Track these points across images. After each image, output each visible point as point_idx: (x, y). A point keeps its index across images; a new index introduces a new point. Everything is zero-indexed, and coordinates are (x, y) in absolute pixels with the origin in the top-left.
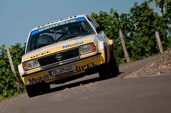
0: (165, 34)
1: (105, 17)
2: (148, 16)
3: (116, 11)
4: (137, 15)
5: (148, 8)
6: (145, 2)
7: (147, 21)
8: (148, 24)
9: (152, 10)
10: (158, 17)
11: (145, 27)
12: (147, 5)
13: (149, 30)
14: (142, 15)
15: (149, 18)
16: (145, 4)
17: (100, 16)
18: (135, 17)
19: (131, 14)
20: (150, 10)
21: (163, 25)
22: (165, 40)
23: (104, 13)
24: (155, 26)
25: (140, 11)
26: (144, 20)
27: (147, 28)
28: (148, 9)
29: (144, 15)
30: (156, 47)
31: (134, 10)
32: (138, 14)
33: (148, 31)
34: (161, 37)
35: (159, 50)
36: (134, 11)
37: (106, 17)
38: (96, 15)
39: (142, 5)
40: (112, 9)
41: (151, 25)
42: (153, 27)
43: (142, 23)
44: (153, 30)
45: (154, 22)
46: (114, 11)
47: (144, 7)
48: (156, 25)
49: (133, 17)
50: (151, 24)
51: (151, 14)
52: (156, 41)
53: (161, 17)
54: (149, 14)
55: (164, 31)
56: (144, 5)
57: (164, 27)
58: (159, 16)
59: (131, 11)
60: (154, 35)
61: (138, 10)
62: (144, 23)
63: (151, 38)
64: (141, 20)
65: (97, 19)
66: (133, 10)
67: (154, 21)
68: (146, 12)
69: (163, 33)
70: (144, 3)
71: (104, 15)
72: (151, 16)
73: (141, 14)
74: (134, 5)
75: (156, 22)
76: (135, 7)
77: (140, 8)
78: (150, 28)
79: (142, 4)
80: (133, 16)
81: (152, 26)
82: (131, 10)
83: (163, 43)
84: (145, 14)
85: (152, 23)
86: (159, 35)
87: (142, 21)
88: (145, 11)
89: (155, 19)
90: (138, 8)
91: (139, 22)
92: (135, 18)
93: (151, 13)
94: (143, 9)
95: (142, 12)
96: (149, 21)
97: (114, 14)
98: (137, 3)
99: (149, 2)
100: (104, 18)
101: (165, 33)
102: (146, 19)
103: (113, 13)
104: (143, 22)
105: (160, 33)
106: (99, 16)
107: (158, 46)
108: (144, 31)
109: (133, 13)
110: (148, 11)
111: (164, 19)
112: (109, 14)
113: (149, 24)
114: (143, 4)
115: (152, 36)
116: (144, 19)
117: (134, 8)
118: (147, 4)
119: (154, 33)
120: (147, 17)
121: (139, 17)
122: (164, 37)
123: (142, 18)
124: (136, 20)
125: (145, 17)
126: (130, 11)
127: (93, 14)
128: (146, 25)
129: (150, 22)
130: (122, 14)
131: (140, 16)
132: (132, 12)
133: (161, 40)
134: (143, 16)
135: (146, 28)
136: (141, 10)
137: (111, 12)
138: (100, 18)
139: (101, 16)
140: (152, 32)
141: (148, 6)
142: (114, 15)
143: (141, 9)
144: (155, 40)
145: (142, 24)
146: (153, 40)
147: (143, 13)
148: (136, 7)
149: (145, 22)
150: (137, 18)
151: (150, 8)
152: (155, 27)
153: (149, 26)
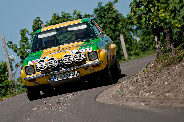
0: (130, 37)
1: (67, 18)
2: (113, 18)
3: (79, 12)
4: (100, 16)
5: (112, 9)
6: (110, 2)
7: (111, 23)
8: (112, 27)
9: (117, 11)
10: (123, 19)
11: (109, 29)
12: (112, 6)
13: (114, 33)
14: (106, 17)
15: (114, 20)
16: (110, 5)
17: (62, 17)
18: (98, 18)
19: (95, 15)
20: (114, 12)
21: (127, 27)
22: (129, 43)
23: (66, 14)
24: (119, 29)
25: (104, 12)
26: (108, 22)
27: (111, 31)
28: (113, 11)
29: (108, 17)
30: (121, 51)
31: (98, 11)
32: (103, 15)
33: (112, 34)
34: (126, 40)
35: (123, 55)
36: (98, 12)
37: (68, 18)
38: (58, 16)
39: (106, 6)
40: (75, 10)
41: (116, 28)
42: (118, 30)
43: (106, 25)
44: (117, 33)
45: (119, 25)
46: (77, 13)
47: (109, 8)
48: (121, 27)
49: (96, 19)
50: (116, 27)
51: (116, 16)
52: (120, 44)
53: (126, 18)
54: (114, 16)
55: (129, 34)
56: (109, 6)
57: (129, 30)
58: (123, 17)
59: (95, 11)
60: (118, 38)
61: (102, 11)
62: (108, 26)
63: (115, 42)
64: (105, 22)
65: (59, 20)
66: (96, 10)
67: (119, 23)
68: (111, 14)
69: (128, 36)
70: (109, 4)
71: (66, 16)
72: (115, 18)
73: (105, 15)
74: (98, 6)
75: (121, 25)
76: (99, 8)
77: (104, 9)
78: (114, 31)
79: (106, 4)
80: (96, 17)
81: (117, 28)
82: (94, 10)
83: (128, 46)
84: (110, 15)
85: (117, 25)
86: (124, 38)
87: (106, 23)
88: (110, 13)
89: (120, 21)
90: (102, 9)
91: (103, 24)
92: (99, 19)
93: (116, 14)
94: (107, 10)
95: (106, 13)
96: (114, 23)
97: (78, 16)
98: (101, 3)
99: (114, 2)
100: (67, 19)
101: (129, 36)
102: (110, 20)
103: (76, 15)
104: (107, 24)
105: (125, 36)
106: (61, 17)
107: (122, 50)
108: (108, 33)
109: (96, 14)
110: (113, 13)
111: (128, 21)
112: (72, 16)
113: (114, 26)
114: (108, 5)
115: (116, 39)
116: (108, 21)
117: (98, 9)
118: (112, 5)
119: (119, 36)
120: (111, 19)
121: (103, 19)
122: (129, 40)
123: (106, 20)
124: (99, 21)
125: (110, 18)
126: (93, 12)
127: (55, 14)
128: (110, 28)
129: (114, 24)
130: (86, 15)
131: (104, 17)
133: (126, 44)
134: (107, 18)
135: (110, 31)
136: (105, 12)
137: (74, 14)
138: (62, 20)
139: (64, 17)
140: (116, 34)
141: (113, 7)
142: (77, 17)
143: (105, 10)
144: (119, 44)
145: (106, 26)
146: (117, 44)
147: (107, 14)
148: (100, 8)
149: (109, 24)
150: (101, 19)
151: (115, 10)
152: (120, 30)
153: (113, 28)
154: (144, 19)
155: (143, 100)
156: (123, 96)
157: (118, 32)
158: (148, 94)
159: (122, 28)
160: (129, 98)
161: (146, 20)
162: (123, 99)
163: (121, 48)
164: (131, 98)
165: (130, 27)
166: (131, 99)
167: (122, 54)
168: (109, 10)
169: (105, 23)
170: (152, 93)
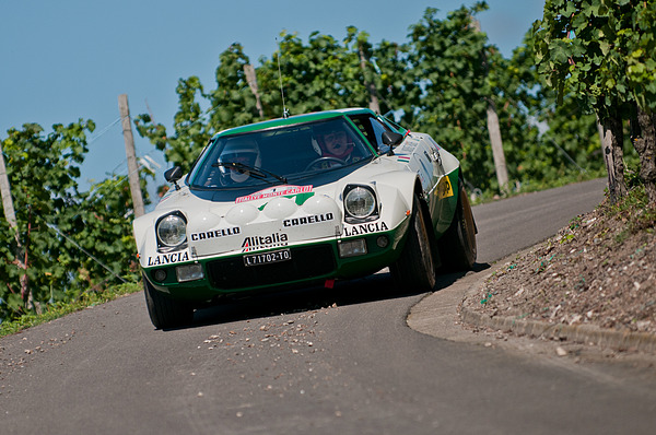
0: (517, 121)
1: (325, 52)
2: (470, 58)
3: (364, 34)
4: (430, 50)
5: (468, 31)
6: (463, 8)
7: (462, 73)
8: (466, 85)
9: (485, 38)
10: (500, 61)
11: (456, 93)
12: (469, 21)
13: (469, 105)
14: (448, 53)
15: (471, 65)
16: (462, 17)
17: (310, 46)
18: (423, 56)
19: (413, 46)
20: (474, 39)
21: (512, 87)
22: (515, 139)
23: (325, 39)
24: (487, 92)
25: (442, 39)
26: (452, 70)
27: (461, 97)
28: (470, 36)
29: (455, 54)
30: (487, 164)
31: (423, 34)
32: (437, 47)
33: (464, 107)
34: (504, 128)
35: (494, 175)
36: (422, 38)
37: (330, 52)
38: (297, 42)
39: (450, 18)
40: (351, 27)
41: (476, 90)
42: (482, 96)
43: (446, 78)
44: (479, 106)
45: (487, 80)
46: (357, 35)
47: (457, 28)
48: (493, 89)
49: (416, 59)
50: (476, 85)
51: (477, 52)
52: (487, 142)
53: (509, 61)
54: (472, 52)
55: (515, 111)
56: (459, 21)
57: (515, 97)
58: (500, 56)
59: (412, 35)
60: (481, 122)
61: (437, 35)
62: (453, 82)
63: (472, 132)
64: (442, 68)
65: (300, 56)
66: (418, 32)
67: (485, 76)
68: (462, 45)
69: (512, 115)
70: (458, 14)
71: (323, 44)
72: (477, 57)
73: (444, 48)
74: (425, 17)
75: (493, 80)
76: (427, 25)
77: (442, 28)
78: (470, 99)
79: (451, 14)
80: (416, 53)
81: (479, 92)
82: (411, 31)
83: (510, 148)
84: (459, 50)
85: (480, 82)
86: (500, 123)
87: (447, 72)
88: (460, 41)
89: (490, 67)
90: (437, 30)
91: (436, 75)
92: (426, 59)
93: (480, 48)
94: (453, 34)
95: (448, 42)
96: (471, 74)
97: (359, 46)
98: (435, 11)
99: (476, 9)
100: (325, 55)
101: (516, 116)
102: (460, 65)
103: (354, 42)
104: (449, 75)
105: (502, 115)
106: (306, 48)
107: (493, 161)
108: (449, 105)
109: (418, 43)
110: (469, 42)
111: (516, 70)
112: (343, 45)
113: (470, 85)
114: (454, 15)
115: (476, 125)
116: (454, 66)
117: (423, 26)
118: (467, 18)
119: (483, 115)
120: (464, 61)
121: (438, 59)
122: (513, 130)
123: (447, 62)
124: (426, 66)
125: (459, 58)
126: (409, 36)
127: (289, 38)
128: (459, 89)
129: (472, 78)
130: (384, 44)
131: (440, 54)
132: (415, 40)
133: (503, 140)
134: (451, 58)
135: (457, 97)
136: (446, 37)
137: (350, 39)
138: (311, 56)
139: (316, 46)
140: (476, 110)
141: (471, 25)
142: (356, 49)
143: (445, 32)
144: (484, 140)
145: (447, 83)
146: (476, 138)
147: (451, 45)
148: (431, 25)
149: (455, 75)
150: (432, 60)
151: (476, 32)
152: (489, 97)
153: (468, 91)
154: (576, 75)
155: (561, 336)
156: (497, 317)
157: (481, 102)
158: (577, 318)
159: (494, 91)
160: (515, 326)
161: (581, 77)
162: (497, 326)
163: (489, 153)
164: (521, 325)
165: (519, 88)
166: (523, 330)
167: (491, 171)
168: (456, 34)
169: (441, 74)
170: (590, 314)
